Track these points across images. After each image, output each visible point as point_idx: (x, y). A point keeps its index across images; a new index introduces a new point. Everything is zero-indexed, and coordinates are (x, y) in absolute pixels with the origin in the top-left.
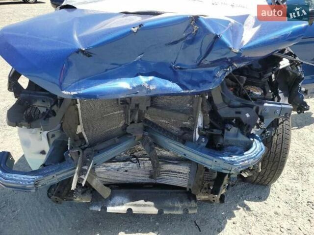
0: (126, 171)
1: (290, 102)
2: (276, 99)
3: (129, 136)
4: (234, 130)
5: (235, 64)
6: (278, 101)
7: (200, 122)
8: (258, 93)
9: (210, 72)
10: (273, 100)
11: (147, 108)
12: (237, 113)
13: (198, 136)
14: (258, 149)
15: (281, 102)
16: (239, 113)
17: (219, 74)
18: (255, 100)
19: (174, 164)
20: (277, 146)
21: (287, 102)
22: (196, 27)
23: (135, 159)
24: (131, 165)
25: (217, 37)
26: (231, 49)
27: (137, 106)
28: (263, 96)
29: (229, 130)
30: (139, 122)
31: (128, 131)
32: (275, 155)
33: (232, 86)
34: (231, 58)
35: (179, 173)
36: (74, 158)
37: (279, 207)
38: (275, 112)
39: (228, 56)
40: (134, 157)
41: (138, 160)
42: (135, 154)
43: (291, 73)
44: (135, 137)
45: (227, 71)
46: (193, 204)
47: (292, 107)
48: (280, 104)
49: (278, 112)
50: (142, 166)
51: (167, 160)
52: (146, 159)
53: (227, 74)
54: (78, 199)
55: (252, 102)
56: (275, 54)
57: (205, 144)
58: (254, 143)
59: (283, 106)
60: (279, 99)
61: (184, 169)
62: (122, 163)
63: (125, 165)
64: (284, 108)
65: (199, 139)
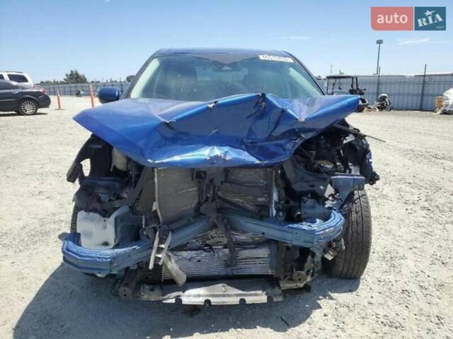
0: (199, 261)
1: (362, 173)
2: (348, 171)
3: (203, 217)
4: (310, 202)
5: (303, 135)
6: (350, 172)
7: (275, 197)
8: (329, 166)
9: (281, 146)
10: (345, 172)
11: (222, 183)
12: (311, 186)
13: (274, 212)
14: (337, 220)
15: (353, 173)
16: (313, 186)
17: (289, 146)
18: (327, 173)
19: (252, 248)
20: (358, 224)
21: (358, 173)
22: (264, 104)
23: (208, 247)
24: (204, 254)
25: (283, 111)
26: (297, 119)
27: (211, 181)
28: (335, 169)
29: (305, 203)
30: (213, 200)
31: (202, 210)
32: (358, 235)
33: (303, 163)
34: (298, 129)
35: (258, 258)
36: (150, 235)
37: (372, 297)
38: (348, 183)
39: (295, 127)
40: (206, 245)
41: (212, 249)
42: (207, 242)
43: (358, 148)
44: (209, 217)
45: (296, 143)
46: (277, 291)
47: (363, 178)
48: (352, 175)
49: (351, 183)
50: (216, 255)
51: (243, 245)
52: (219, 247)
53: (296, 146)
54: (146, 296)
55: (325, 175)
56: (334, 125)
57: (283, 219)
58: (332, 214)
59: (356, 177)
60: (350, 171)
61: (263, 252)
62: (194, 252)
63: (198, 255)
64: (357, 179)
65: (276, 215)
